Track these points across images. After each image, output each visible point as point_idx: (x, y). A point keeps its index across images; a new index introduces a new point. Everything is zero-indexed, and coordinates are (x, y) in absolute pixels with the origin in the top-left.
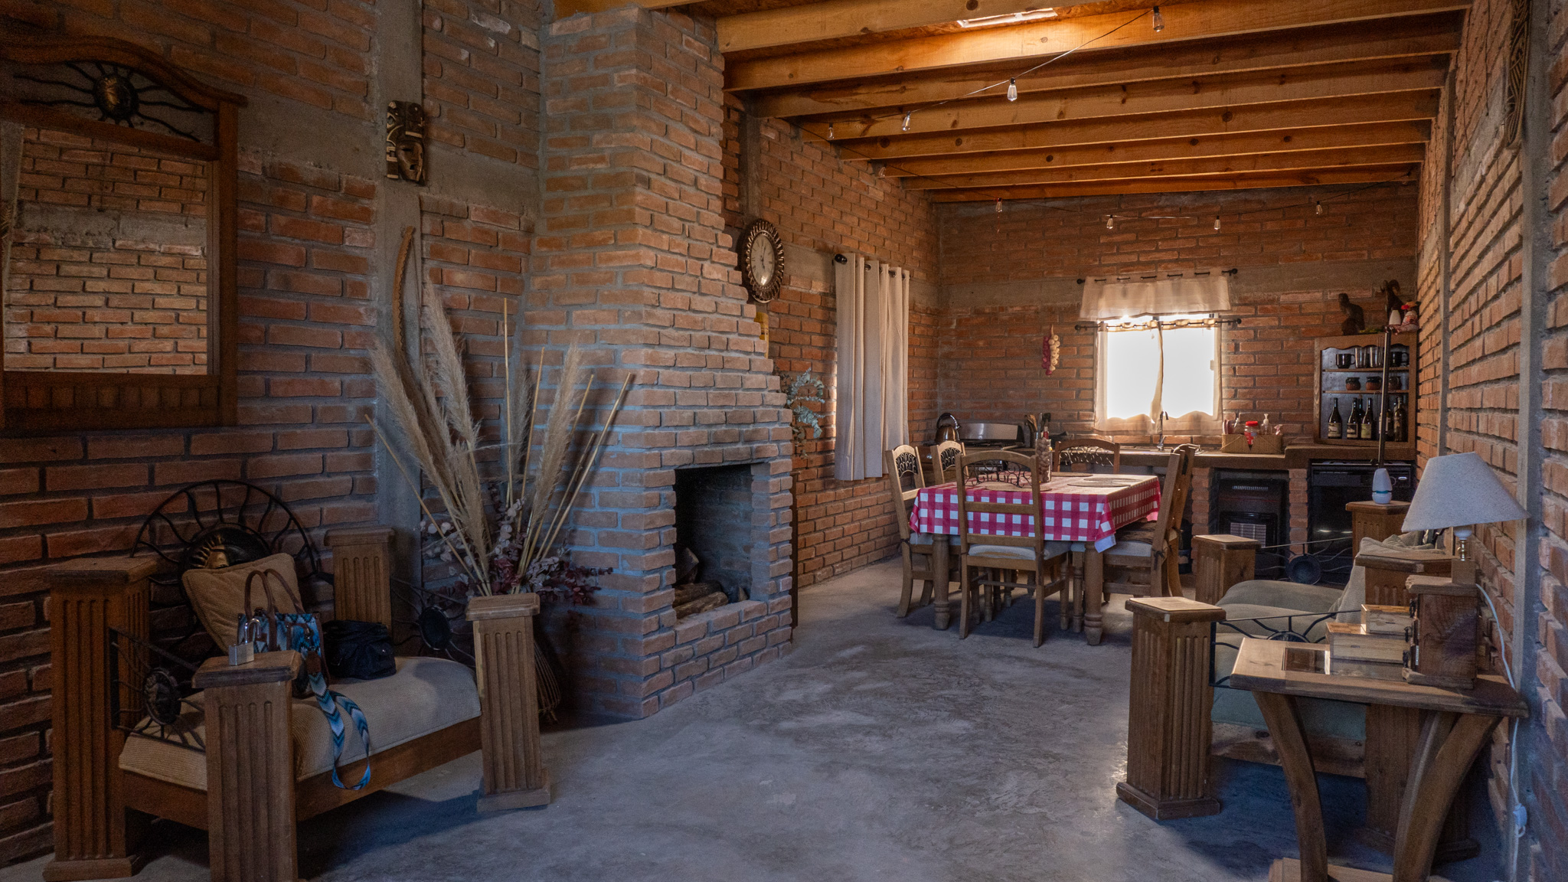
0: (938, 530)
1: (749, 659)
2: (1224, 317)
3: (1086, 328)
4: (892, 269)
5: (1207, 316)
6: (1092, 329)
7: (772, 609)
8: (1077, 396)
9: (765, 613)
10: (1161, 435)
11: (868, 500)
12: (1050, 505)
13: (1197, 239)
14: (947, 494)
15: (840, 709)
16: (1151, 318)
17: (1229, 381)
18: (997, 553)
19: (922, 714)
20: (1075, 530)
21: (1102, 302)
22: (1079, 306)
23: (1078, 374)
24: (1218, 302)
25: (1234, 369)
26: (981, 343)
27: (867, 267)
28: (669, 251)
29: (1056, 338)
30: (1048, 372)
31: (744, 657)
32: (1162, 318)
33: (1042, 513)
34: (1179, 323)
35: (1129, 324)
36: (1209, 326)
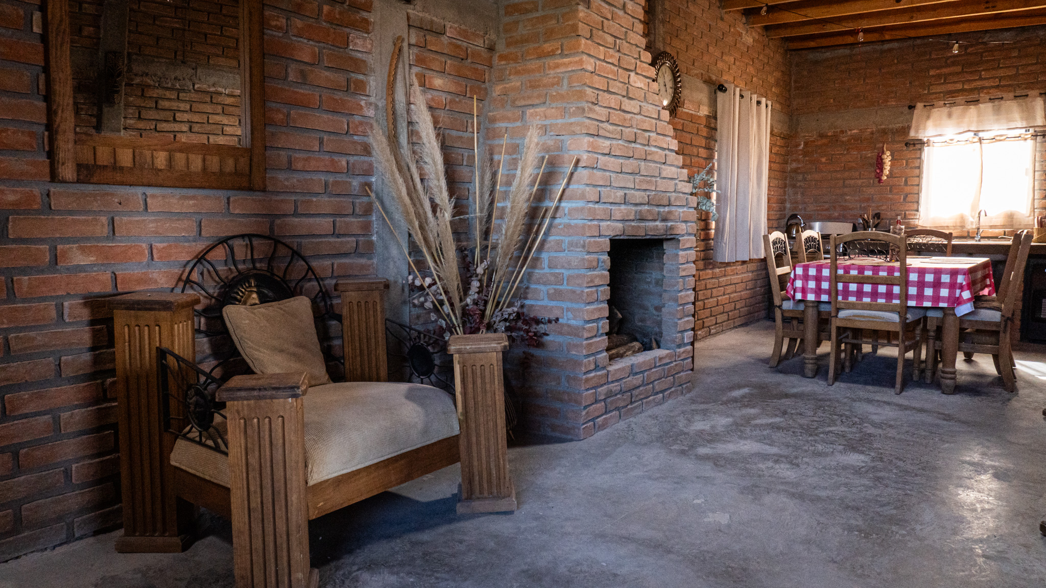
0: (811, 297)
1: (661, 395)
2: (1040, 132)
3: (914, 144)
4: (759, 99)
5: (1023, 131)
6: (918, 145)
7: (679, 356)
8: (904, 199)
9: (673, 360)
10: (978, 229)
11: (735, 279)
12: (913, 277)
13: (1017, 67)
14: (819, 268)
15: (746, 438)
16: (972, 134)
17: (1041, 184)
18: (864, 317)
19: (820, 447)
20: (936, 298)
21: (930, 123)
22: (909, 128)
23: (906, 181)
24: (1034, 118)
27: (742, 96)
28: (604, 61)
29: (888, 153)
30: (880, 181)
31: (657, 393)
32: (981, 135)
33: (906, 283)
34: (998, 138)
35: (952, 140)
36: (1026, 139)
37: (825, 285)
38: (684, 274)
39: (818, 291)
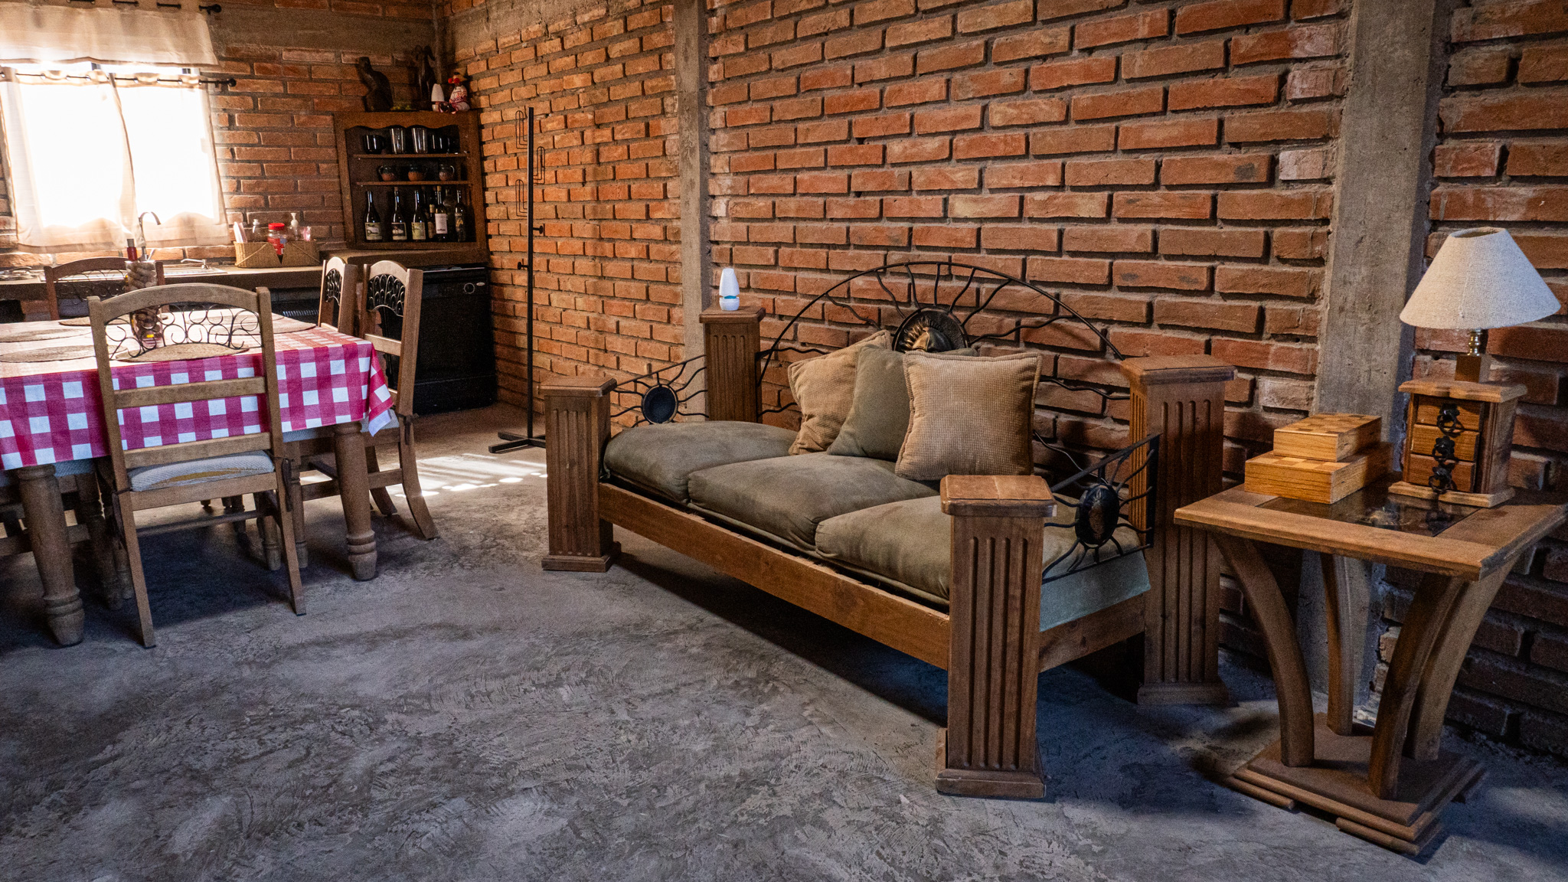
0: (45, 456)
2: (210, 75)
5: (178, 71)
16: (89, 64)
17: (227, 169)
19: (431, 829)
20: (328, 408)
24: (197, 49)
25: (232, 151)
32: (107, 68)
33: (266, 388)
34: (143, 79)
35: (56, 72)
36: (192, 87)
39: (61, 437)
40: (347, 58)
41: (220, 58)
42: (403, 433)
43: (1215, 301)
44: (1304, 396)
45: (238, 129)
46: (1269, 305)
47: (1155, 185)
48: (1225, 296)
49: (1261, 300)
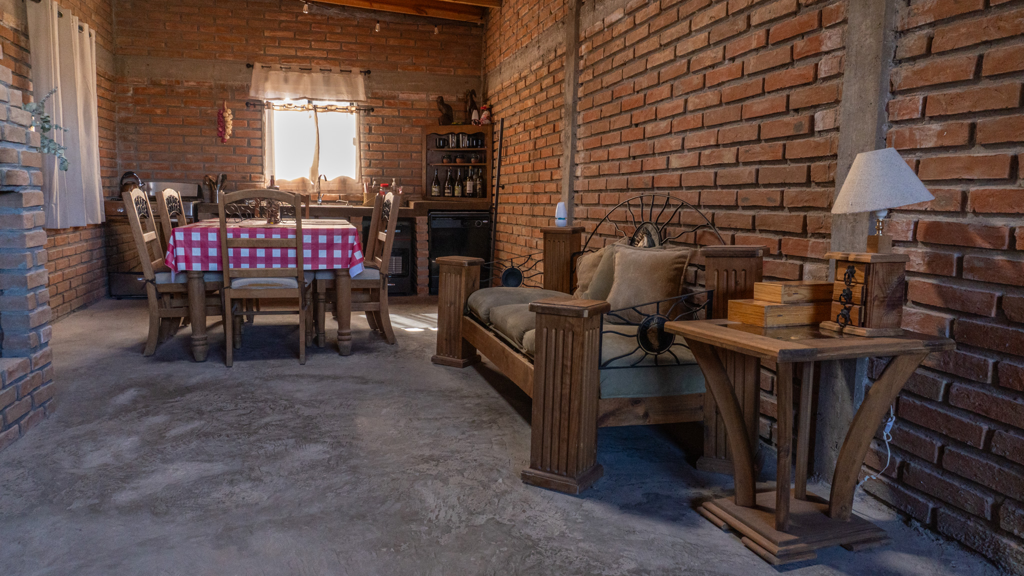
0: (197, 267)
1: (16, 426)
2: (362, 106)
3: (254, 105)
4: (81, 24)
5: (348, 104)
6: (258, 106)
7: (36, 364)
8: (249, 161)
9: (29, 370)
10: (319, 193)
11: (68, 250)
12: (307, 239)
13: (341, 43)
14: (204, 232)
16: (307, 101)
17: (366, 154)
18: (261, 285)
19: (270, 447)
20: (330, 260)
21: (268, 85)
22: (248, 87)
23: (249, 143)
24: (358, 94)
25: (369, 145)
26: (159, 111)
27: (60, 15)
29: (229, 112)
30: (223, 140)
32: (315, 103)
34: (329, 108)
35: (290, 105)
36: (351, 112)
37: (213, 252)
38: (30, 244)
39: (205, 259)
40: (433, 97)
41: (368, 97)
42: (382, 283)
43: (785, 213)
44: (824, 275)
45: (373, 134)
46: (811, 214)
47: (758, 140)
48: (791, 209)
49: (807, 211)
